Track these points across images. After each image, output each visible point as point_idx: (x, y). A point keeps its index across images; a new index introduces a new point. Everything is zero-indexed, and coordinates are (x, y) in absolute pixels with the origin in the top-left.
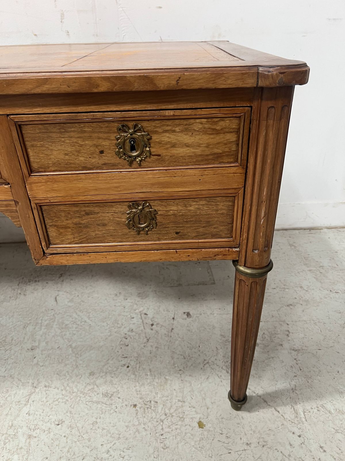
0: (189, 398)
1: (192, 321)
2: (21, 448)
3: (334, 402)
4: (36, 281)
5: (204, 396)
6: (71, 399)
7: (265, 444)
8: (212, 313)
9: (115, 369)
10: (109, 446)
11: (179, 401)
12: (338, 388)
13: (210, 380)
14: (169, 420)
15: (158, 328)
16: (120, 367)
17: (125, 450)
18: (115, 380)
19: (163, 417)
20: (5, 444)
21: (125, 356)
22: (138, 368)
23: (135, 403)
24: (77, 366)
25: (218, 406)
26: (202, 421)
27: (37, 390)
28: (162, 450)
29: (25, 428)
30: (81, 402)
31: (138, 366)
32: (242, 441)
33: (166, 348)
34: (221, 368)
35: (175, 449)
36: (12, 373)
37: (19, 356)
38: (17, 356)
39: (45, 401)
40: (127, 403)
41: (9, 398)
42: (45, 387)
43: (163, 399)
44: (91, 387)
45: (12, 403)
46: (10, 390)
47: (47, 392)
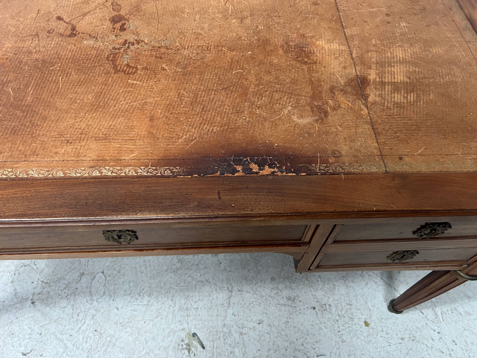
0: (354, 301)
2: (238, 343)
3: (464, 306)
5: (365, 299)
6: (263, 302)
7: (413, 338)
9: (291, 275)
10: (302, 340)
11: (347, 304)
12: (467, 293)
13: (369, 286)
14: (342, 320)
17: (315, 343)
18: (294, 286)
19: (338, 318)
20: (225, 340)
23: (314, 306)
24: (259, 272)
25: (377, 309)
26: (367, 321)
27: (233, 294)
28: (341, 343)
29: (235, 327)
30: (271, 305)
32: (398, 337)
35: (350, 342)
36: (207, 278)
37: (207, 261)
38: (205, 261)
39: (243, 304)
40: (307, 306)
41: (213, 301)
42: (239, 291)
43: (335, 302)
44: (276, 291)
45: (217, 306)
46: (211, 294)
47: (242, 295)
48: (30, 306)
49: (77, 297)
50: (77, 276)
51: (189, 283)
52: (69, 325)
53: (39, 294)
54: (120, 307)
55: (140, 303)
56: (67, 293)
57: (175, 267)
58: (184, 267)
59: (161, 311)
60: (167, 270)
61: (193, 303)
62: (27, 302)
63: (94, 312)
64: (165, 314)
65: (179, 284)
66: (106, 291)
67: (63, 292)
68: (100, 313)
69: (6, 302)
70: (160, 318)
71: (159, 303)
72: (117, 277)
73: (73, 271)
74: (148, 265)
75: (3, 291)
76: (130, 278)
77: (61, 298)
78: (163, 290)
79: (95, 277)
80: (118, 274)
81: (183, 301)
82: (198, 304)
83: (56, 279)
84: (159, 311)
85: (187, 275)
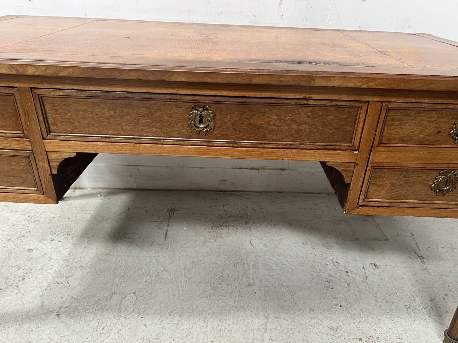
0: (404, 335)
1: (381, 271)
4: (226, 226)
5: (417, 335)
6: (302, 330)
8: (397, 266)
9: (330, 308)
13: (417, 322)
15: (354, 276)
16: (334, 306)
18: (334, 317)
21: (334, 297)
22: (349, 307)
23: (360, 337)
24: (296, 303)
27: (270, 320)
30: (312, 333)
31: (349, 305)
33: (368, 292)
34: (422, 313)
36: (242, 305)
37: (241, 290)
38: (240, 291)
39: (281, 330)
40: (353, 337)
41: (248, 326)
42: (276, 318)
43: (383, 335)
44: (315, 321)
45: (253, 330)
46: (246, 318)
47: (279, 322)
48: (55, 317)
49: (104, 312)
50: (107, 295)
51: (222, 307)
52: (91, 338)
53: (67, 307)
54: (148, 324)
55: (170, 322)
56: (95, 308)
57: (208, 293)
58: (218, 293)
59: (192, 331)
60: (200, 295)
61: (227, 326)
62: (52, 314)
63: (120, 327)
64: (196, 333)
65: (212, 308)
66: (135, 309)
67: (91, 307)
68: (127, 328)
69: (31, 313)
70: (190, 337)
71: (191, 323)
72: (149, 298)
73: (105, 291)
74: (180, 290)
75: (30, 303)
76: (162, 300)
77: (88, 313)
78: (194, 312)
79: (125, 297)
80: (149, 295)
81: (216, 323)
82: (232, 326)
83: (86, 296)
84: (189, 331)
85: (220, 301)
